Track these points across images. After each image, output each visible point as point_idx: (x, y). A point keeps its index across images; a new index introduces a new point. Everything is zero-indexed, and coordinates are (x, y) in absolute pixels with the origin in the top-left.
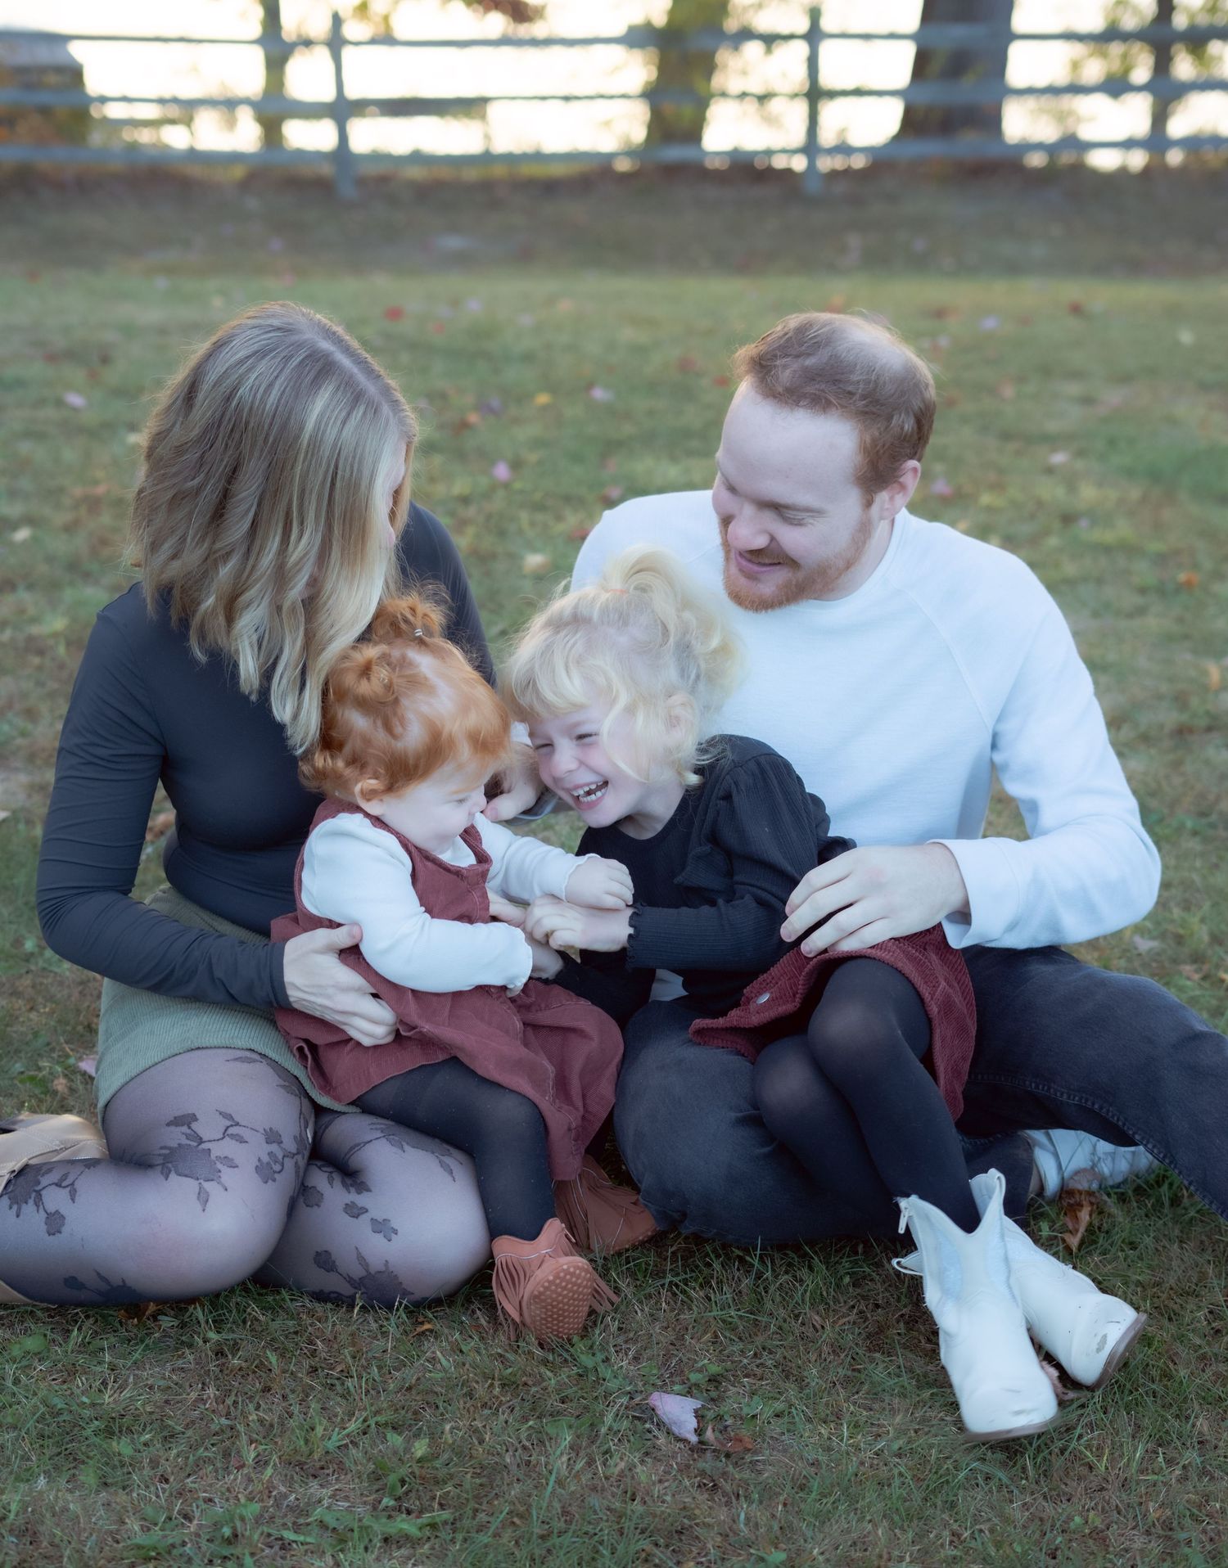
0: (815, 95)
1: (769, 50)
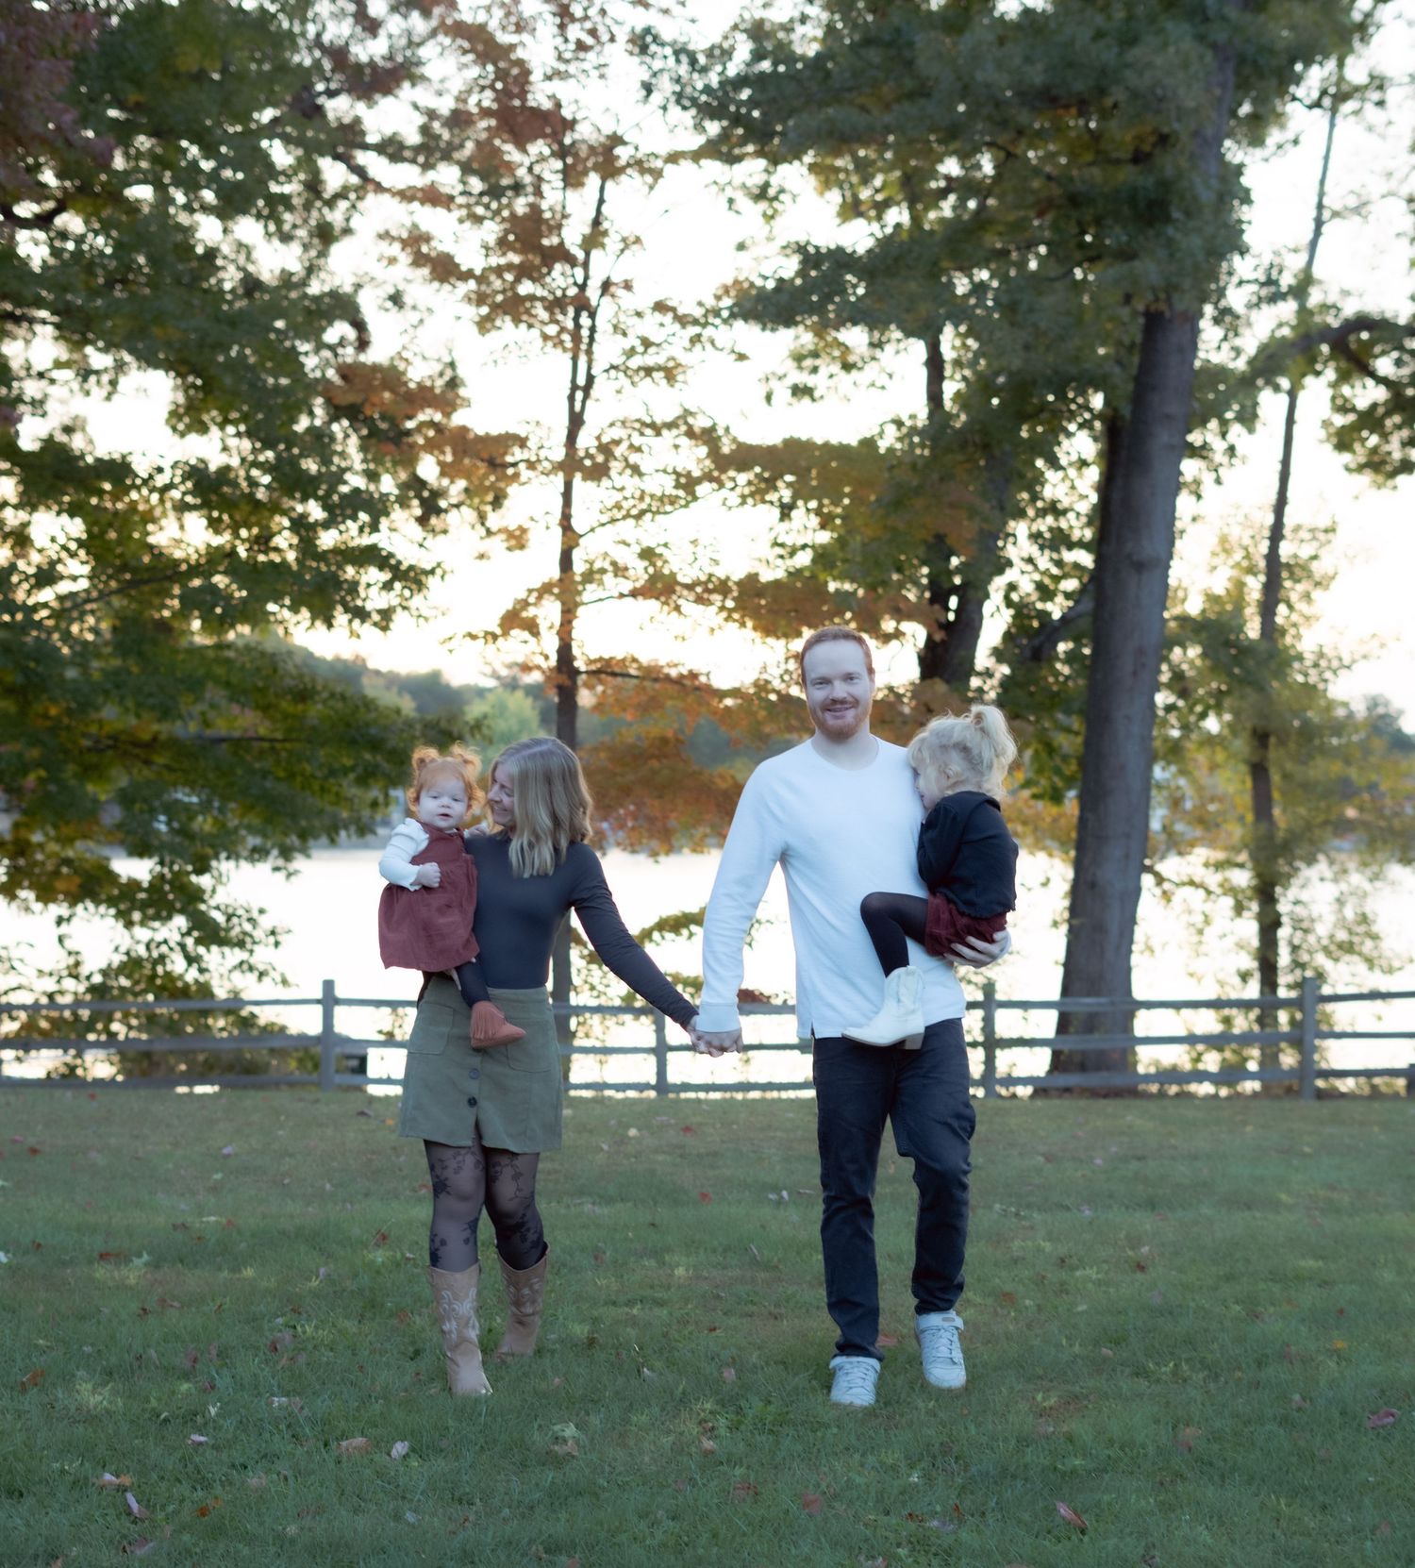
0: (990, 1043)
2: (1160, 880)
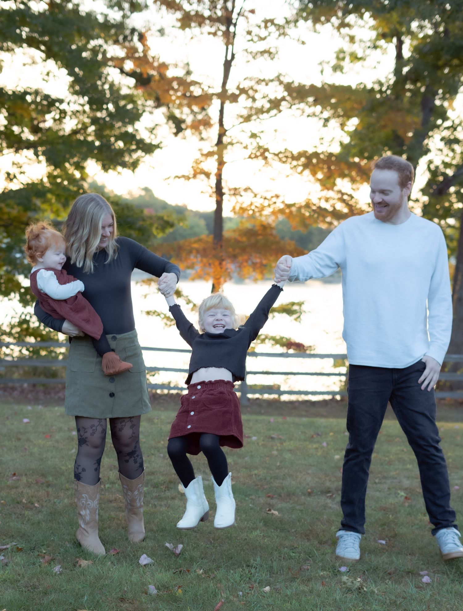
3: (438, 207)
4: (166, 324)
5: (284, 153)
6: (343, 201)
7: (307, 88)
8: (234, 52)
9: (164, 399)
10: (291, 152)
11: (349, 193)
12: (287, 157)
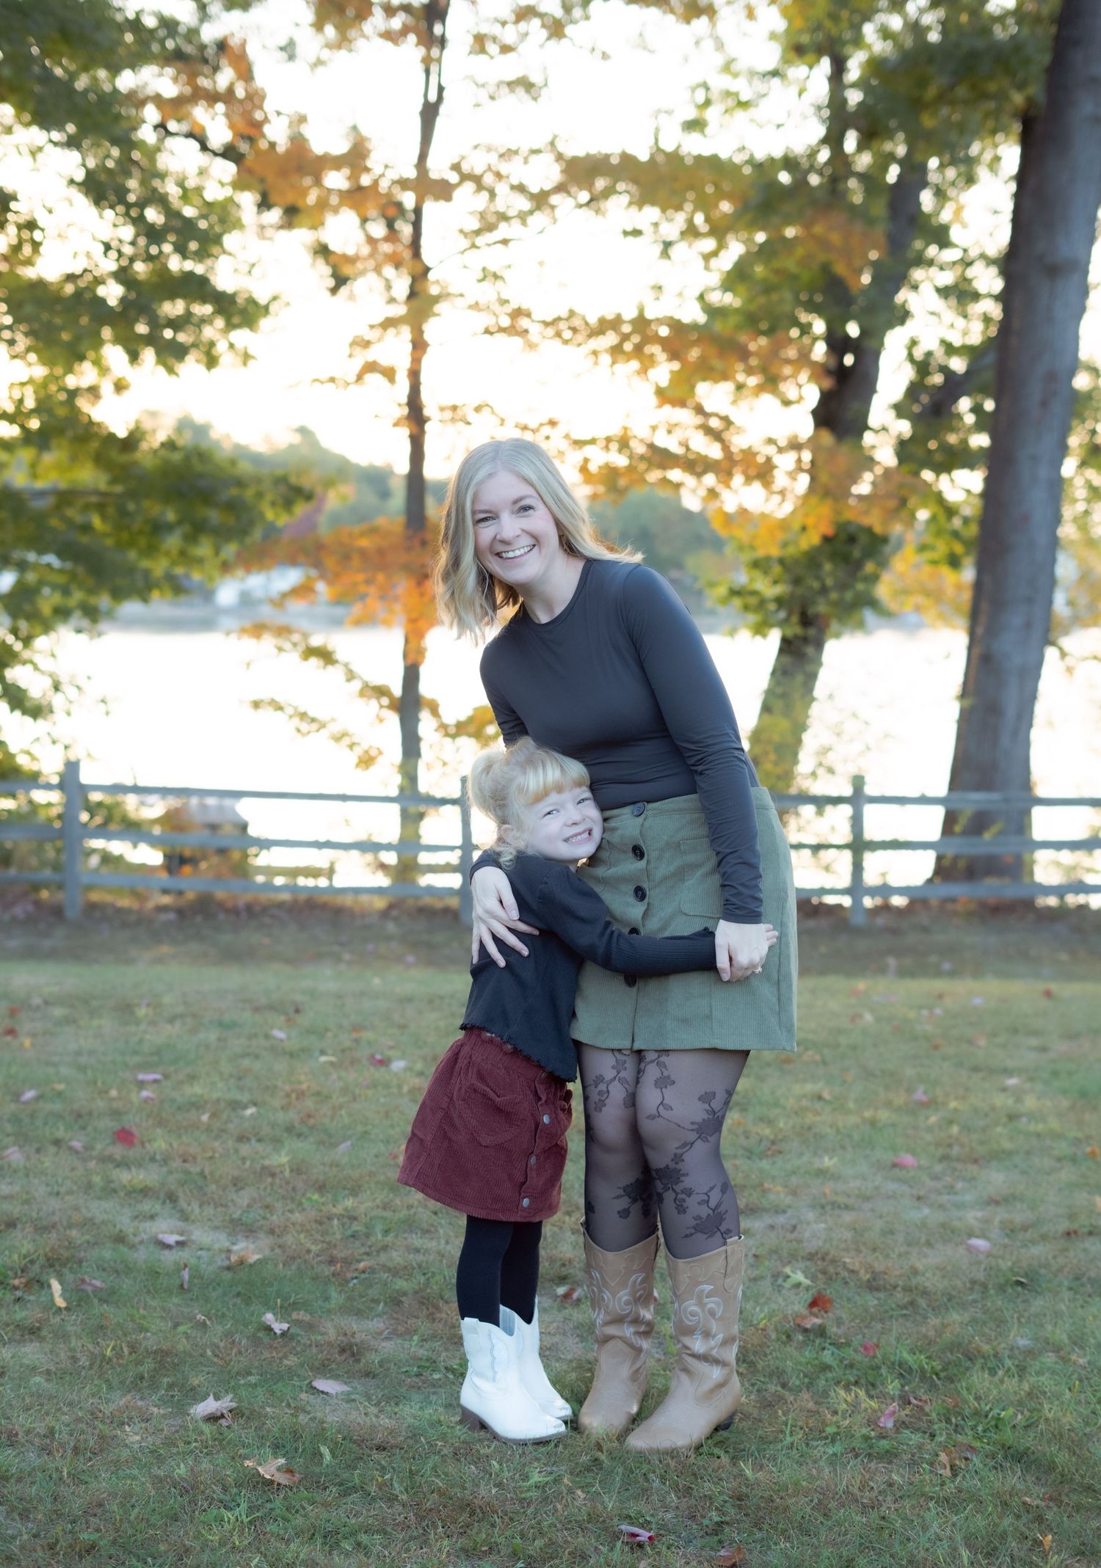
0: (859, 846)
1: (820, 812)
2: (1063, 654)
3: (933, 445)
4: (299, 731)
5: (567, 320)
6: (708, 431)
7: (615, 161)
8: (443, 84)
9: (273, 917)
10: (584, 318)
11: (723, 413)
12: (574, 330)
